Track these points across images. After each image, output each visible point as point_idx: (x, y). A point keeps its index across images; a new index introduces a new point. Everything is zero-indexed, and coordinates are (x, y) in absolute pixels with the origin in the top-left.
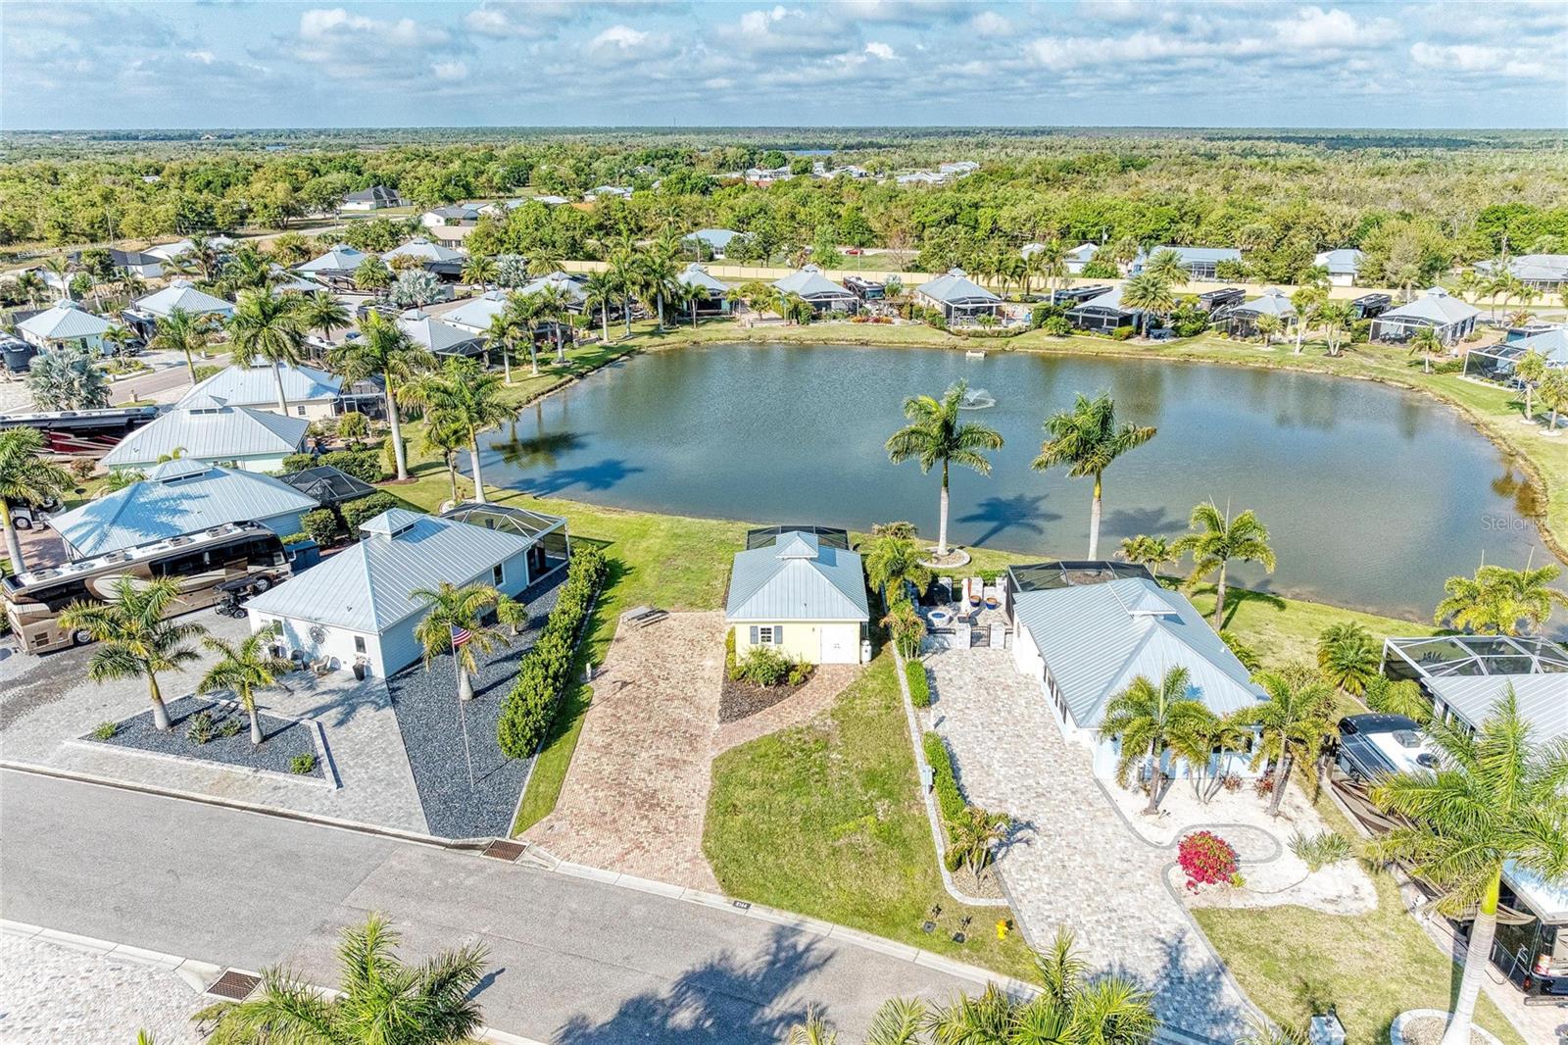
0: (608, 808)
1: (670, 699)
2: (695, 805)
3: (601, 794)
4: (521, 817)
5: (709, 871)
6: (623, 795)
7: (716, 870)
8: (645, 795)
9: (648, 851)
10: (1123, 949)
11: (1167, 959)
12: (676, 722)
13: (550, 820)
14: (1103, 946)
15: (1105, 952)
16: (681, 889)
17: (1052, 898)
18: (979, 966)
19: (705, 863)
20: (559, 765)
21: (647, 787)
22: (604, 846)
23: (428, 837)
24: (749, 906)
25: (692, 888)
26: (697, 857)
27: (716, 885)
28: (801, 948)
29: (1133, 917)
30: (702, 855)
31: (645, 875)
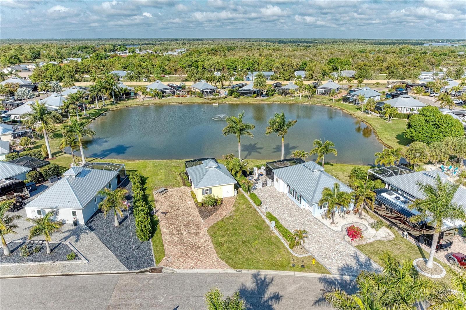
0: (183, 251)
1: (184, 215)
2: (209, 244)
3: (178, 247)
4: (156, 259)
5: (224, 263)
6: (185, 246)
7: (226, 262)
8: (192, 245)
9: (202, 261)
10: (344, 260)
11: (356, 260)
12: (189, 222)
13: (166, 258)
14: (339, 260)
15: (341, 262)
16: (219, 270)
17: (320, 251)
18: (312, 272)
19: (222, 261)
20: (160, 241)
21: (191, 242)
22: (188, 262)
23: (128, 271)
24: (241, 270)
25: (222, 269)
26: (218, 260)
27: (228, 267)
28: (263, 279)
29: (342, 251)
30: (219, 259)
31: (206, 268)
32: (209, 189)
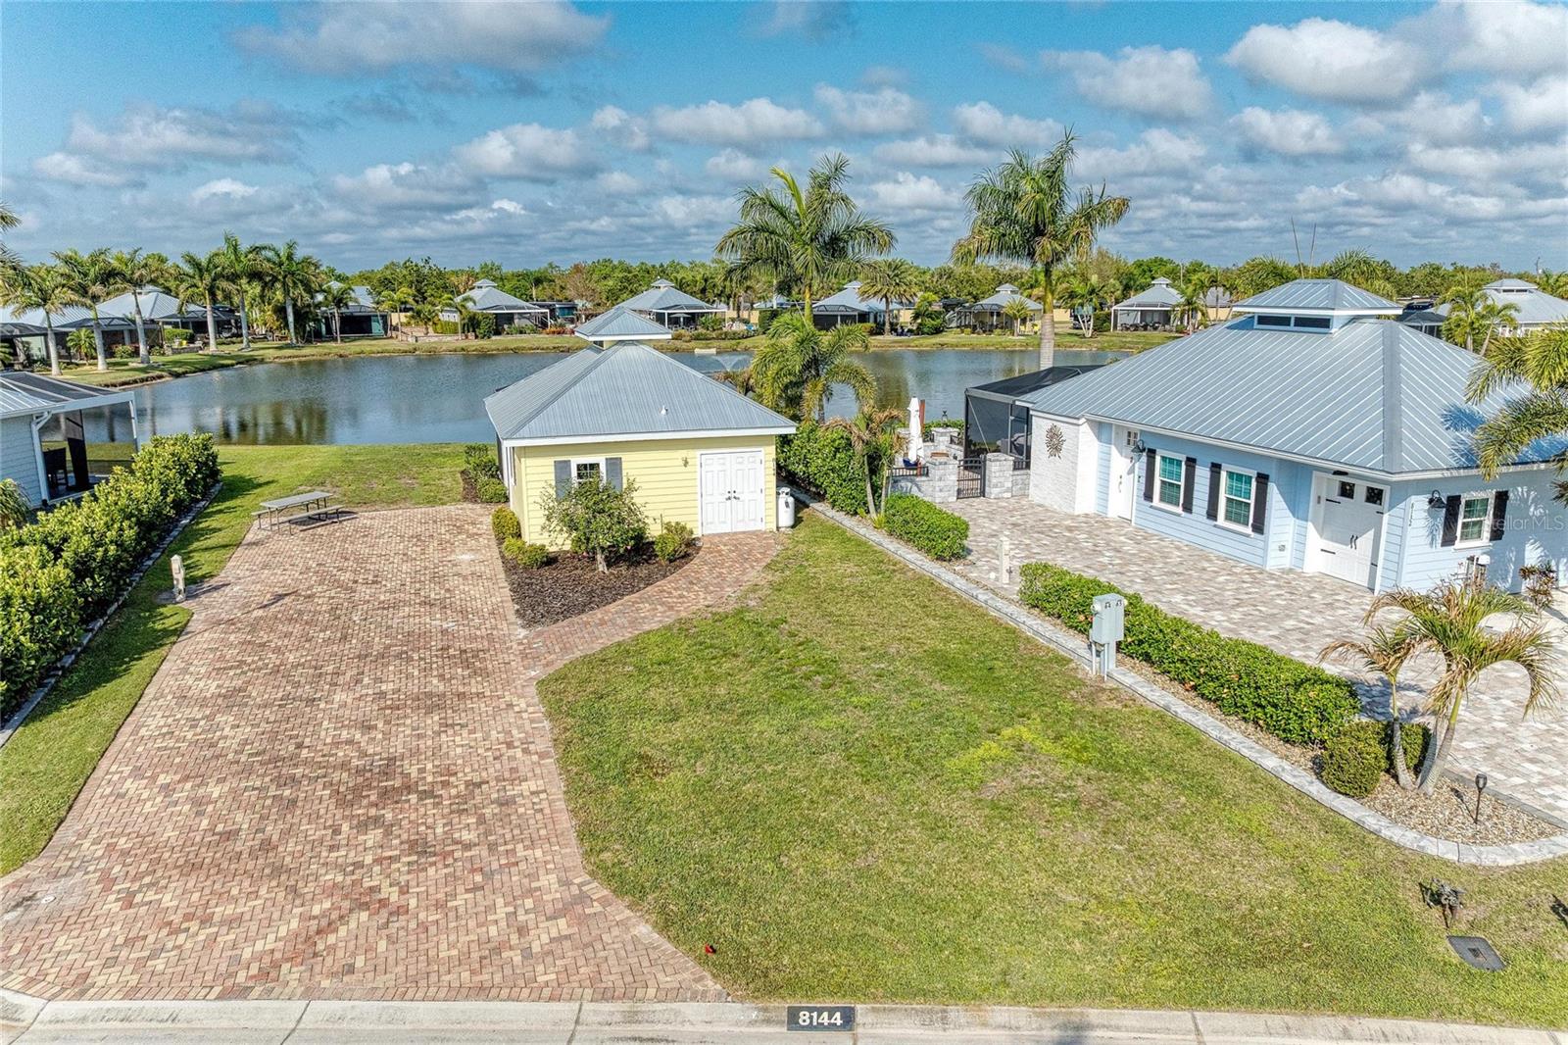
0: (243, 821)
1: (391, 606)
2: (523, 771)
3: (216, 791)
5: (644, 930)
6: (289, 782)
7: (666, 924)
8: (359, 772)
9: (401, 910)
12: (415, 637)
16: (565, 1010)
19: (620, 911)
20: (81, 743)
21: (363, 754)
22: (230, 922)
24: (849, 1017)
25: (605, 996)
26: (581, 899)
27: (690, 971)
30: (598, 890)
31: (410, 987)
32: (600, 459)
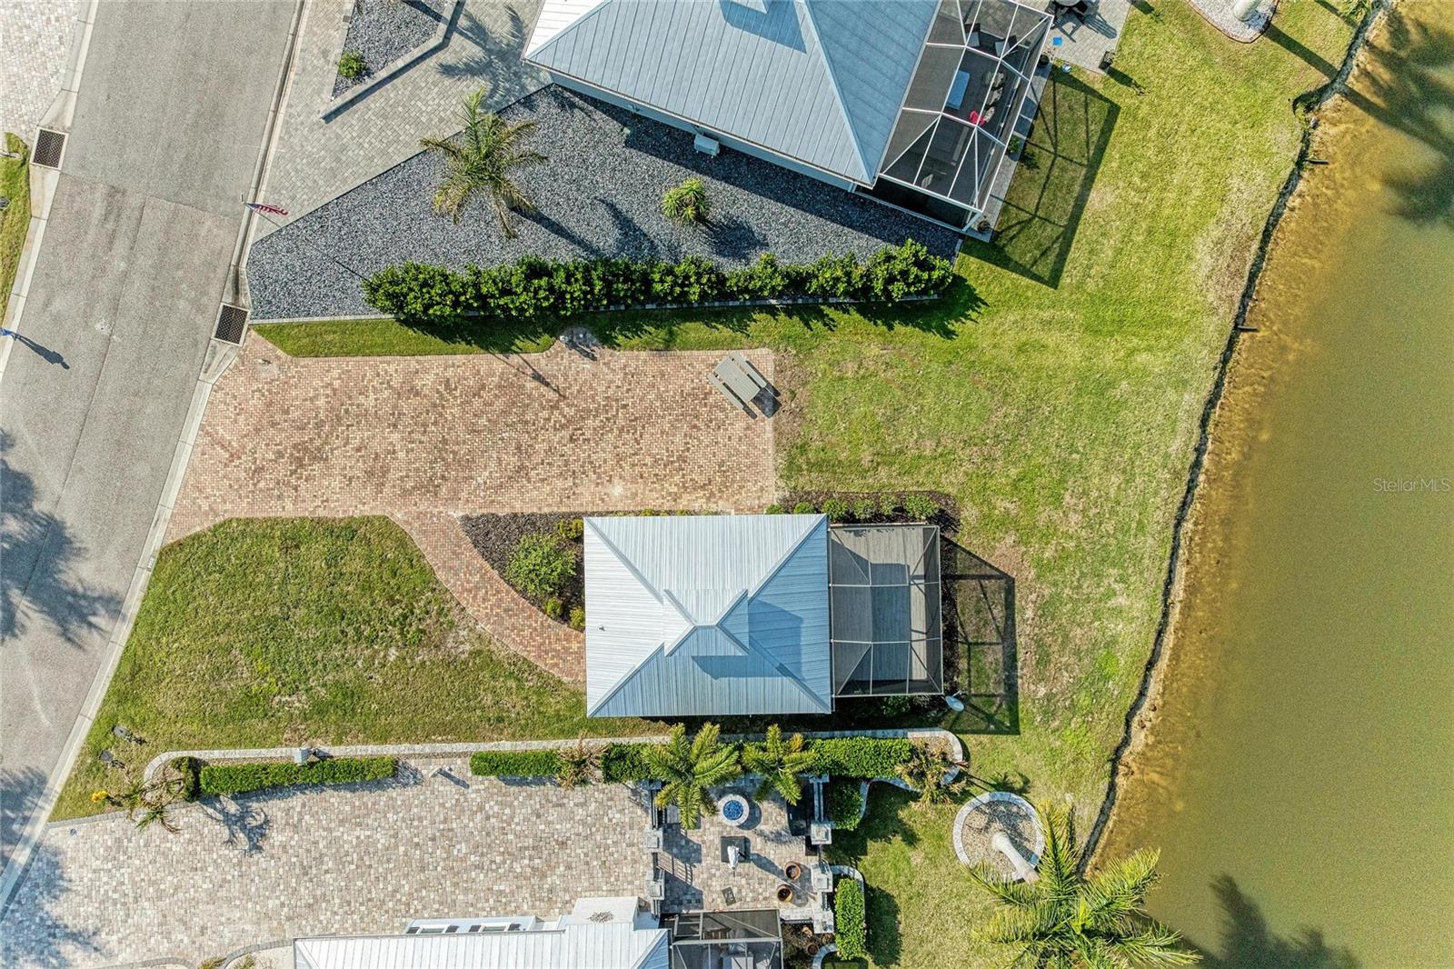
0: (294, 414)
2: (301, 504)
3: (321, 402)
4: (281, 328)
5: (198, 529)
6: (320, 425)
9: (227, 466)
10: (88, 896)
11: (75, 931)
13: (278, 358)
14: (91, 880)
15: (85, 880)
18: (73, 769)
19: (208, 524)
22: (235, 421)
26: (216, 515)
28: (93, 619)
29: (128, 915)
30: (219, 520)
31: (192, 469)
